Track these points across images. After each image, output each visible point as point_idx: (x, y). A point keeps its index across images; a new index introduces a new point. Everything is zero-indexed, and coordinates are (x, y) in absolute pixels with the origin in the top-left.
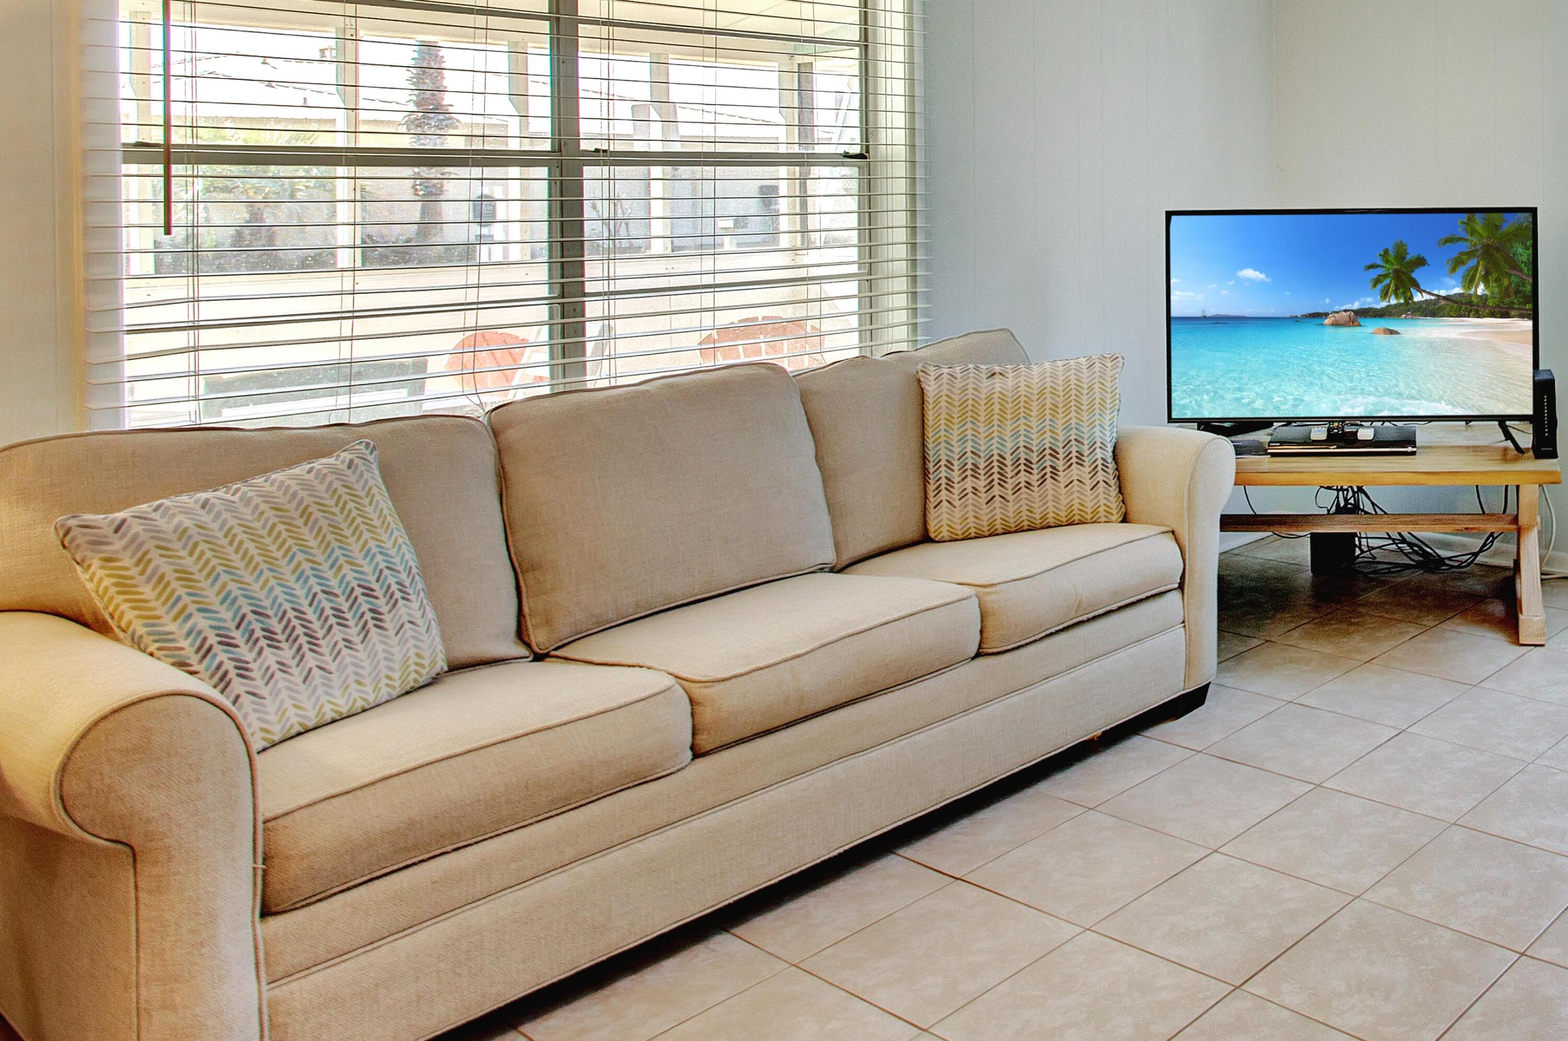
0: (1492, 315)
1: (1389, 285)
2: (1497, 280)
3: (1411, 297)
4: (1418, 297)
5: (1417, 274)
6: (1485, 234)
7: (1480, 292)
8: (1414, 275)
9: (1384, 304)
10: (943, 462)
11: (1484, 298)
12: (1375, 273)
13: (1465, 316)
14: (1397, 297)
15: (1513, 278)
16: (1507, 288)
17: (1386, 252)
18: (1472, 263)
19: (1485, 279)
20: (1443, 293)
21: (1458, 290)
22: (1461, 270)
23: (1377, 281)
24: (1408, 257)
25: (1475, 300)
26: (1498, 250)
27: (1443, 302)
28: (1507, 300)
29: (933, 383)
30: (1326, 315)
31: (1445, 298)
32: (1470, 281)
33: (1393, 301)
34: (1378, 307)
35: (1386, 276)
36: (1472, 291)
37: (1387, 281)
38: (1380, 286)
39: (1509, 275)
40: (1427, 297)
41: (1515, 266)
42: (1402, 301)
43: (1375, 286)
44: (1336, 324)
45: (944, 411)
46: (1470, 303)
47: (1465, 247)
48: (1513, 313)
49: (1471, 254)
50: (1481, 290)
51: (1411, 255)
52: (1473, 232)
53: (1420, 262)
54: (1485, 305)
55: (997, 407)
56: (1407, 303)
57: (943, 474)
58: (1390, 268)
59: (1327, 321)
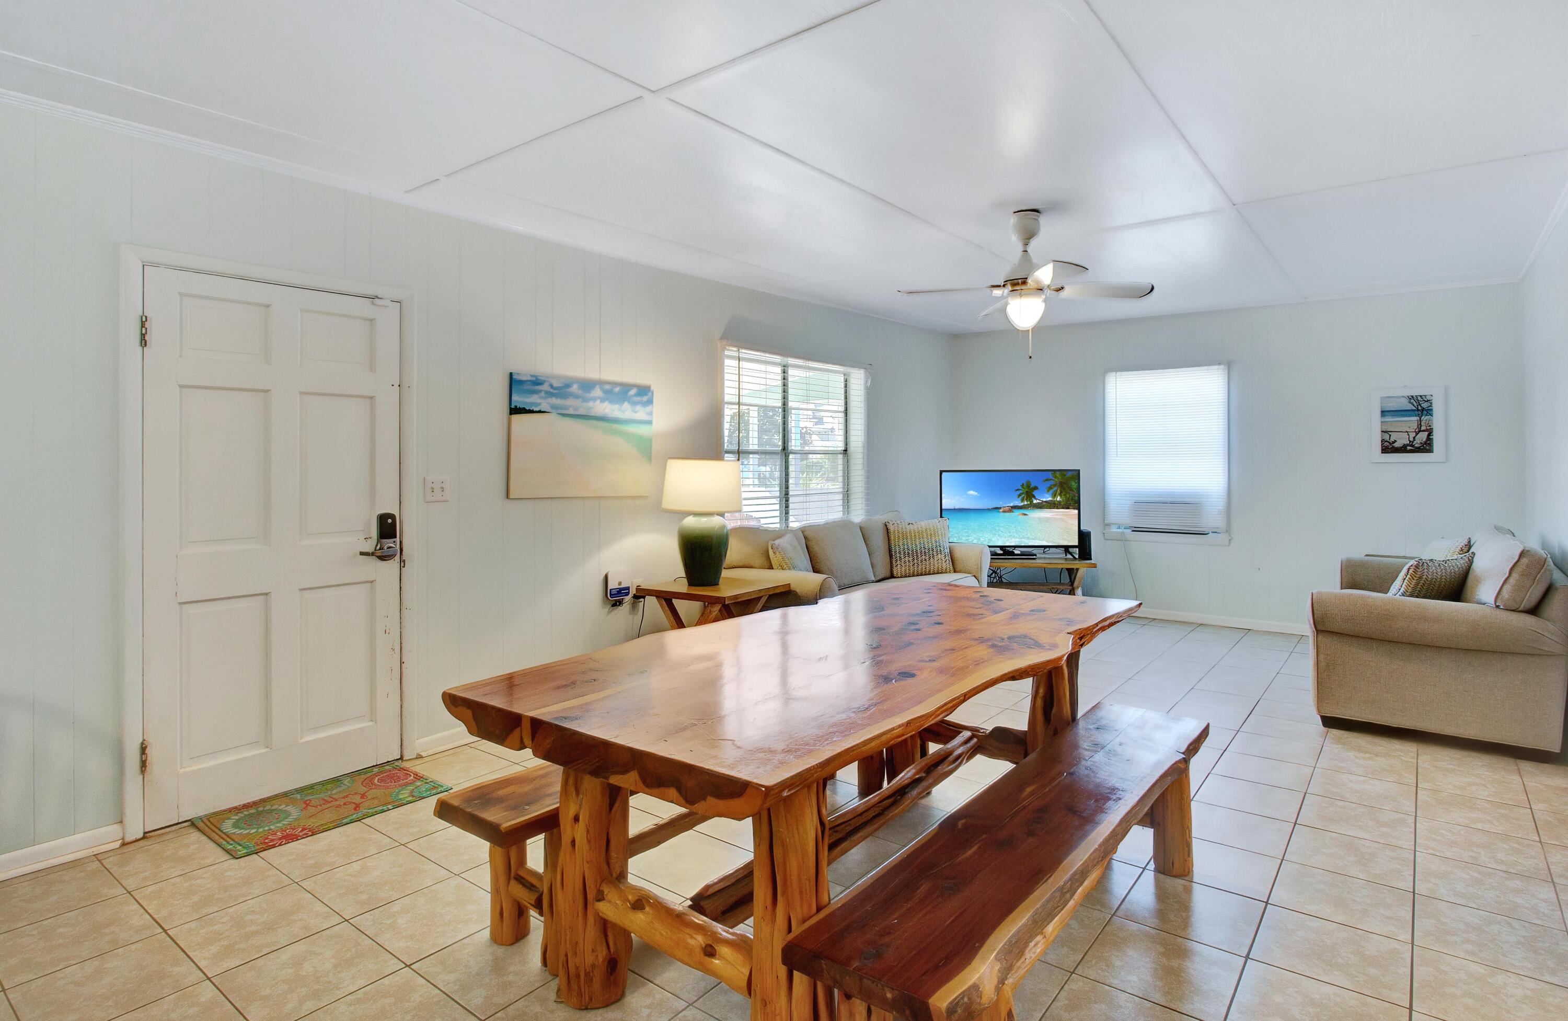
0: (1063, 508)
1: (1024, 497)
2: (1065, 495)
3: (1032, 502)
4: (1035, 501)
5: (1035, 493)
6: (1060, 478)
7: (1058, 499)
8: (1033, 493)
9: (1022, 504)
10: (898, 552)
11: (1060, 502)
12: (1019, 492)
13: (1052, 508)
14: (1027, 501)
15: (1071, 494)
16: (1068, 498)
17: (1023, 484)
18: (1055, 488)
19: (1060, 495)
20: (1044, 500)
21: (1050, 499)
22: (1051, 491)
23: (1019, 495)
24: (1031, 487)
25: (1056, 503)
26: (1065, 483)
27: (1044, 503)
28: (1068, 503)
29: (891, 526)
30: (1001, 508)
31: (1045, 502)
32: (1054, 495)
33: (1026, 503)
34: (1020, 505)
35: (1023, 493)
36: (1055, 499)
37: (1023, 495)
38: (1021, 497)
39: (1069, 493)
40: (1038, 501)
41: (1071, 490)
42: (1029, 503)
43: (1019, 497)
44: (1004, 512)
45: (897, 535)
46: (1055, 504)
47: (1052, 482)
48: (1071, 507)
49: (1055, 485)
50: (1059, 498)
51: (1033, 485)
52: (1056, 477)
53: (1036, 488)
54: (1060, 504)
55: (913, 534)
56: (1031, 504)
57: (898, 556)
58: (1025, 491)
59: (1001, 510)
